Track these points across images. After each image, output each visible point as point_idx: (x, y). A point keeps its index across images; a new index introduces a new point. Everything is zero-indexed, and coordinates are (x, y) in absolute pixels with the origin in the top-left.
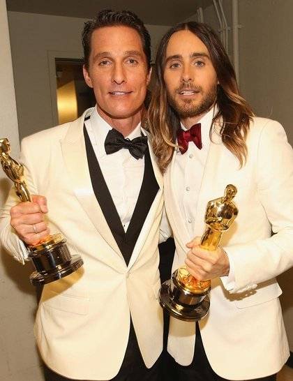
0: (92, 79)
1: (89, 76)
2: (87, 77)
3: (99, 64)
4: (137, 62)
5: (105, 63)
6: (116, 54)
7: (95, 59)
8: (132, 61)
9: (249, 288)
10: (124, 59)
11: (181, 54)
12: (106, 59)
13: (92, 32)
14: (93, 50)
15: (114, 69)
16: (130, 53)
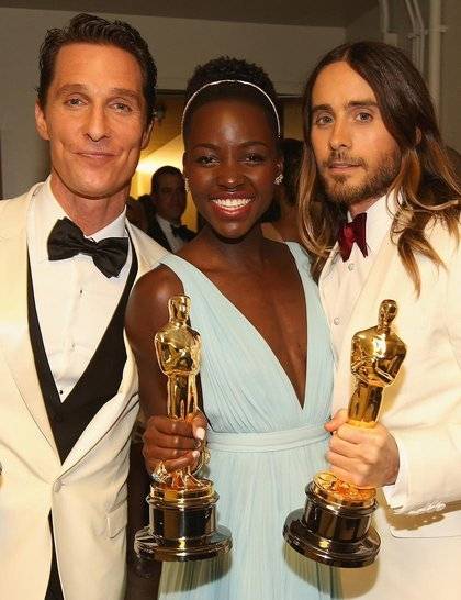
0: (49, 125)
1: (45, 118)
2: (40, 120)
3: (66, 103)
4: (130, 109)
5: (75, 102)
6: (96, 91)
7: (58, 94)
8: (121, 106)
9: (429, 508)
10: (109, 100)
11: (329, 103)
12: (77, 97)
13: (59, 47)
14: (57, 77)
15: (91, 115)
16: (121, 92)
